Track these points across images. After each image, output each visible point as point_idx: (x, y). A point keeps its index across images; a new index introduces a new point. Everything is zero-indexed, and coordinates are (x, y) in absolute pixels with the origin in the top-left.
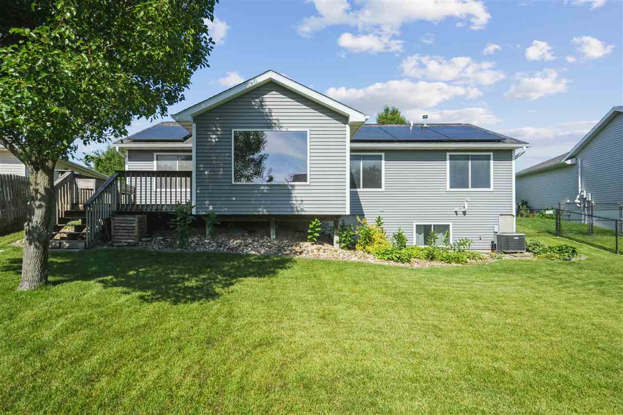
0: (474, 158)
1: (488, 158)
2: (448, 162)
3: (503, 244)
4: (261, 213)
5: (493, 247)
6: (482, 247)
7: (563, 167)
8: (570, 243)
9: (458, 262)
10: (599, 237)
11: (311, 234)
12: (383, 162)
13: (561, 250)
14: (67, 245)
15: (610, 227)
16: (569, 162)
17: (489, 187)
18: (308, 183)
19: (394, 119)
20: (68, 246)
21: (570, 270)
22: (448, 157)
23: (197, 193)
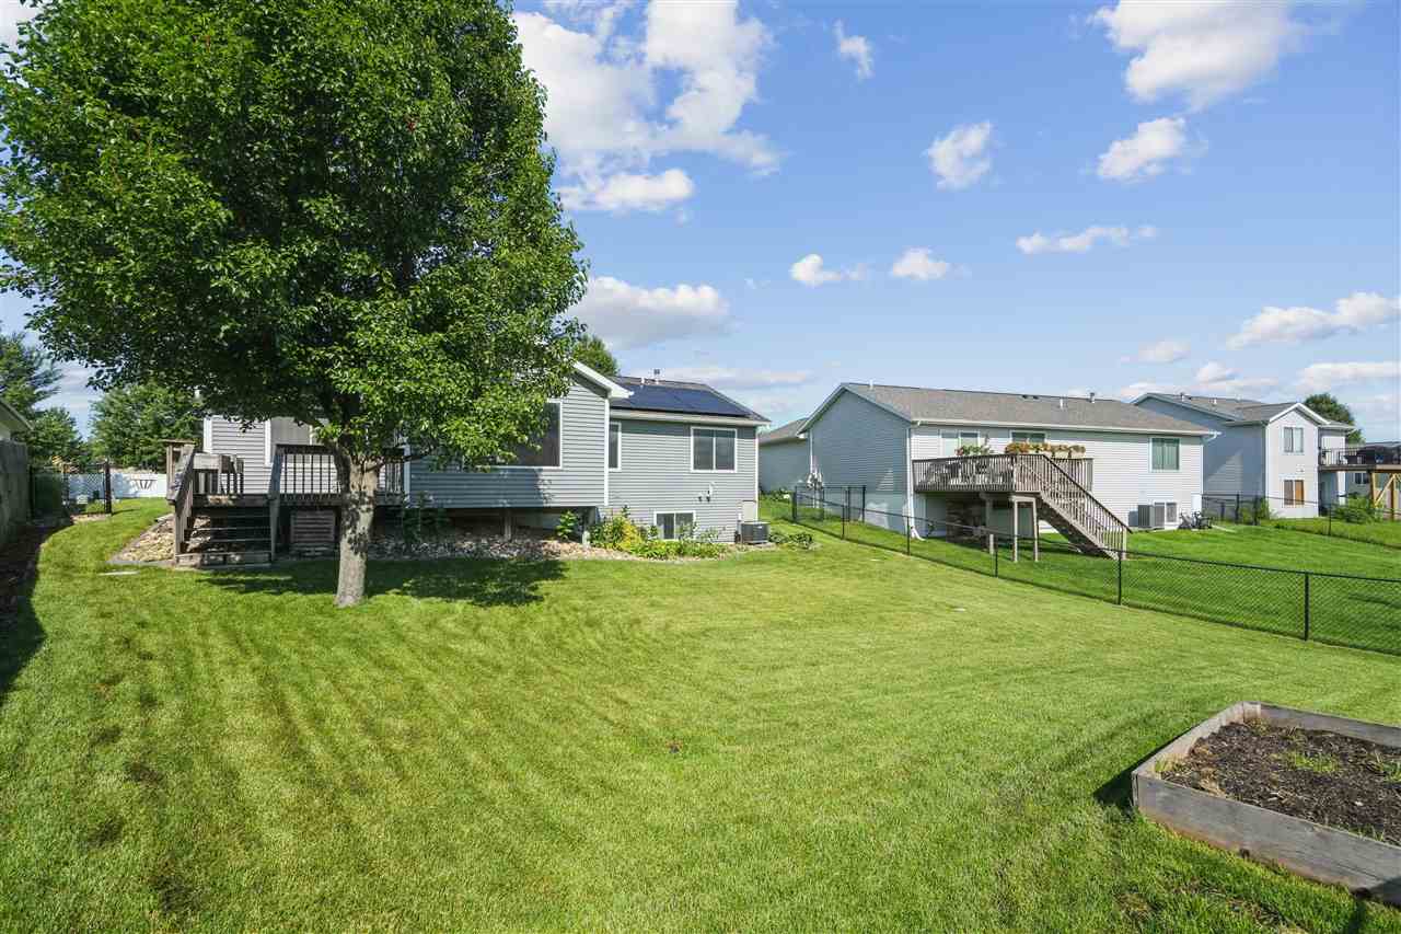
0: (719, 434)
1: (732, 435)
2: (692, 438)
3: (747, 534)
4: (501, 506)
5: (737, 538)
6: (727, 538)
7: (796, 441)
8: (808, 531)
9: (711, 556)
10: (829, 524)
11: (561, 530)
12: (620, 434)
13: (800, 538)
14: (237, 558)
15: (838, 511)
16: (802, 436)
17: (733, 468)
18: (560, 468)
19: (597, 355)
20: (240, 560)
21: (810, 557)
22: (692, 432)
23: (411, 479)
